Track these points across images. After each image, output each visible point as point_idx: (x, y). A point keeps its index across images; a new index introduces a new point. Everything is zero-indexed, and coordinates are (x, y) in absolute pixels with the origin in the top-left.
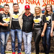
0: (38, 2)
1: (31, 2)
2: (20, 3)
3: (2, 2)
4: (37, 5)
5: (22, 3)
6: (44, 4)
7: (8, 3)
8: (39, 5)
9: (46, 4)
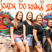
0: (42, 7)
1: (34, 7)
2: (23, 8)
3: (4, 8)
4: (40, 10)
5: (24, 9)
6: (48, 10)
7: (10, 8)
8: (43, 10)
9: (50, 9)
